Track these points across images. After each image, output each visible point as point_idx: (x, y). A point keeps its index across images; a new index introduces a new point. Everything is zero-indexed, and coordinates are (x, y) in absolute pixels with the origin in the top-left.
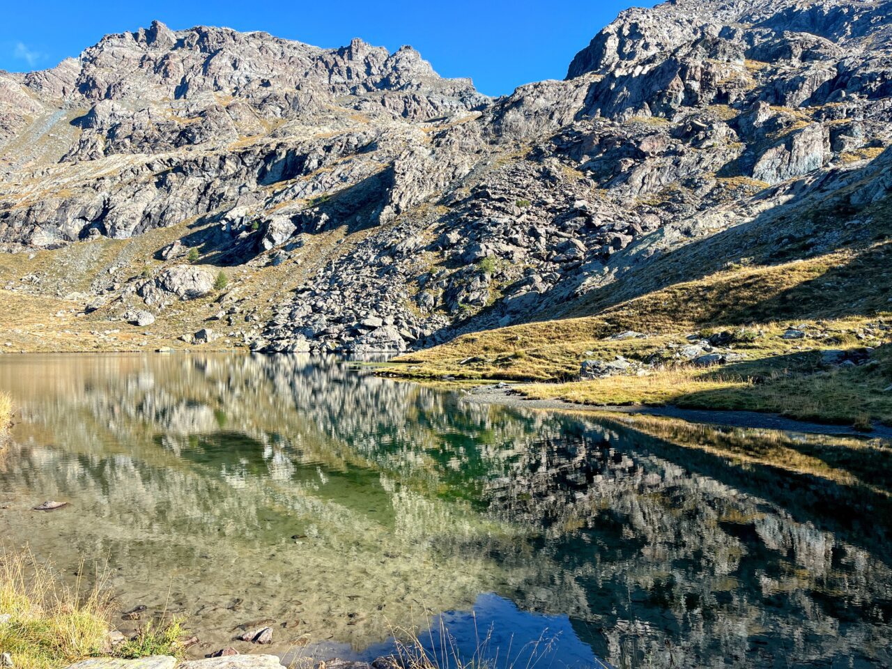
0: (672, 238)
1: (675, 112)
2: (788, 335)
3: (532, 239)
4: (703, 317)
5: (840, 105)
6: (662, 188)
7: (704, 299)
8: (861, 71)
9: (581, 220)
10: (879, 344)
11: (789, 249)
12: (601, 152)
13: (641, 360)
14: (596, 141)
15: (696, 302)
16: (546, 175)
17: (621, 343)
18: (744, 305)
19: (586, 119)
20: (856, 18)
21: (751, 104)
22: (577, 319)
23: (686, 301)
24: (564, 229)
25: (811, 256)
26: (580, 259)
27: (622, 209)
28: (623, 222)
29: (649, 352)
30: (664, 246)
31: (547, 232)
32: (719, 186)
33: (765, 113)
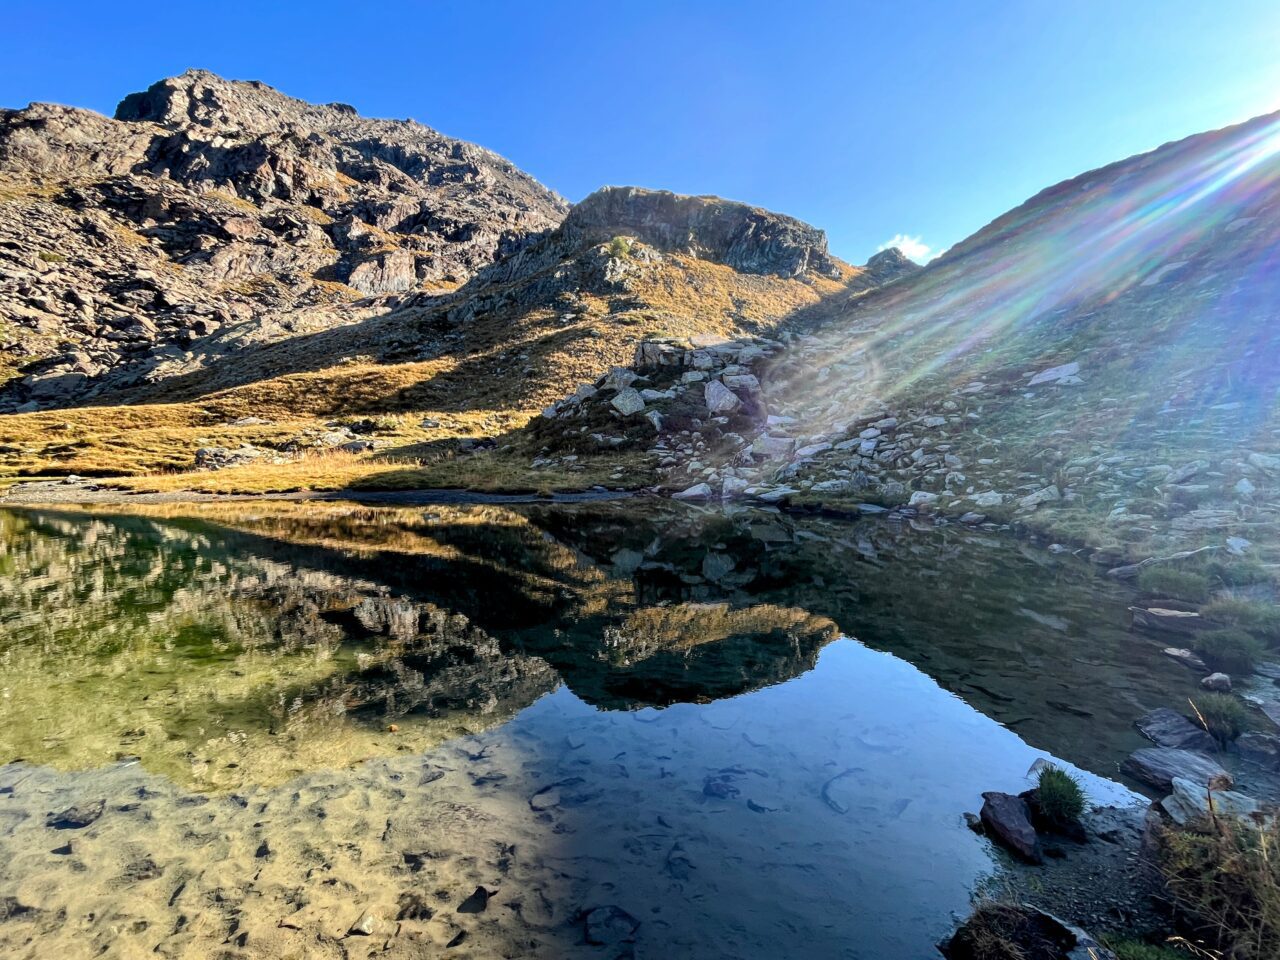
0: (269, 331)
1: (265, 201)
2: (425, 424)
3: (71, 305)
4: (323, 409)
5: (423, 239)
6: (252, 277)
7: (324, 392)
8: (439, 214)
9: (148, 295)
10: (498, 434)
11: (401, 353)
12: (173, 220)
13: (275, 448)
14: (166, 206)
15: (315, 394)
16: (89, 229)
17: (245, 429)
18: (365, 399)
19: (149, 175)
20: (432, 169)
21: (344, 216)
22: (163, 406)
23: (304, 393)
24: (122, 301)
25: (420, 360)
26: (149, 340)
27: (204, 291)
28: (208, 306)
29: (283, 439)
30: (262, 337)
31: (95, 301)
32: (316, 288)
33: (357, 229)
